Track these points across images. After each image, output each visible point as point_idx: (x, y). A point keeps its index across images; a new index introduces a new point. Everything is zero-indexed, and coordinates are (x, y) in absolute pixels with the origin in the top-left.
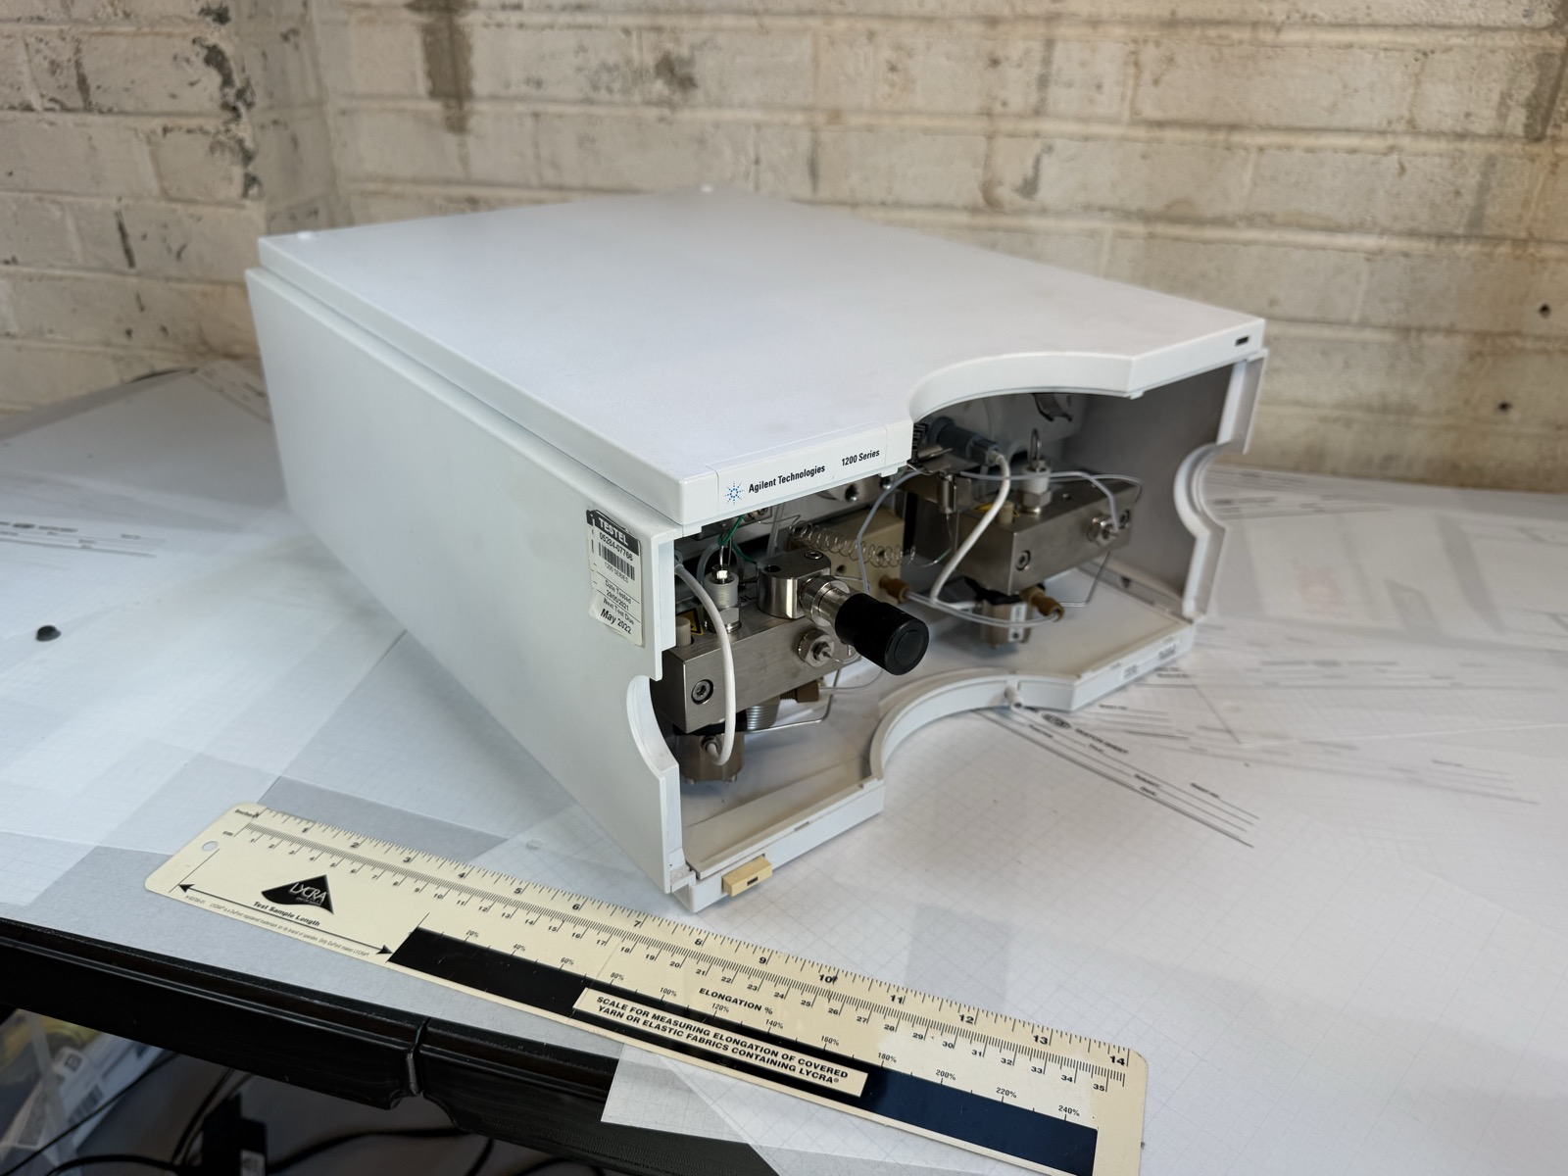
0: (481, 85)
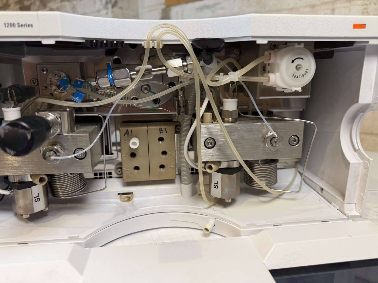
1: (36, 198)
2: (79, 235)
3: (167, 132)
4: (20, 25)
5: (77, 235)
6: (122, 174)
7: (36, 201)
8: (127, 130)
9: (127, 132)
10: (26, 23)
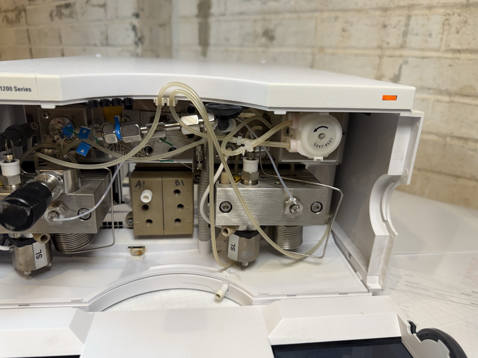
1: (38, 255)
2: (83, 298)
3: (184, 185)
4: (17, 89)
5: (80, 299)
6: (133, 225)
7: (38, 257)
8: (139, 182)
9: (139, 184)
10: (24, 87)
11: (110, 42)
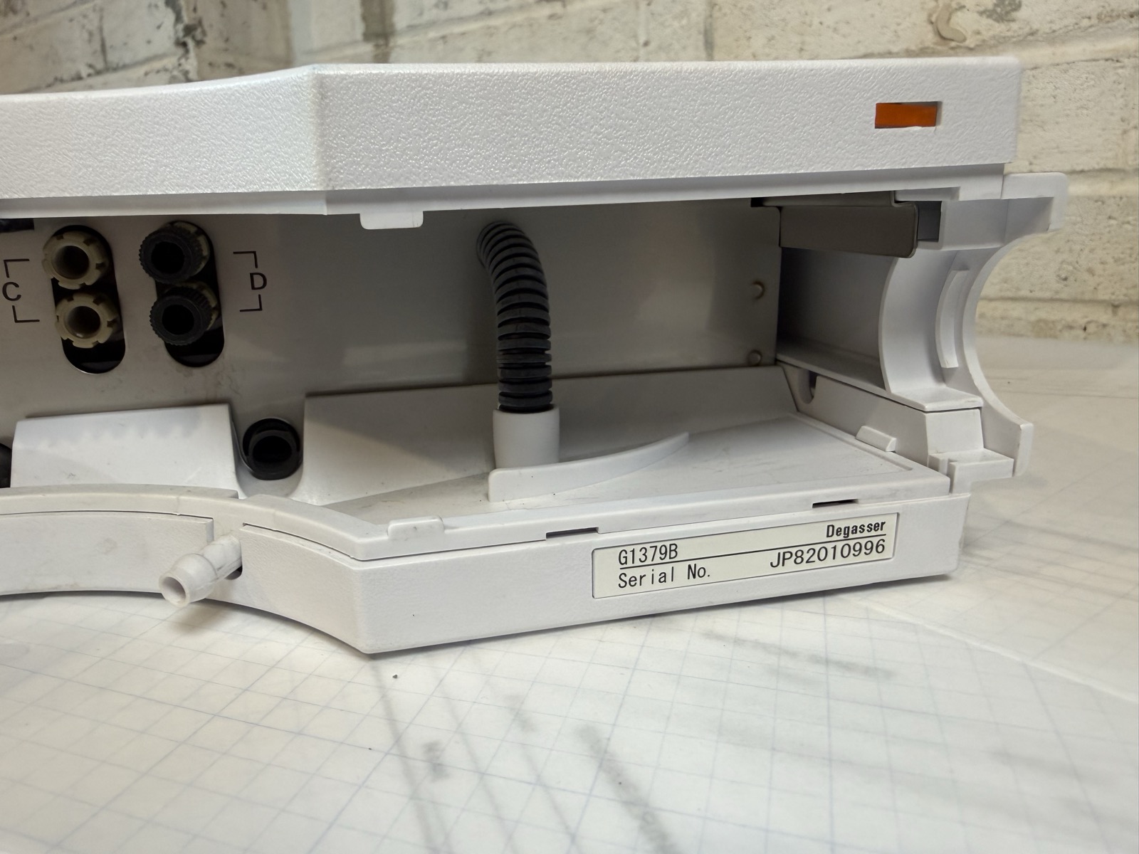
0: (401, 19)
11: (113, 57)
